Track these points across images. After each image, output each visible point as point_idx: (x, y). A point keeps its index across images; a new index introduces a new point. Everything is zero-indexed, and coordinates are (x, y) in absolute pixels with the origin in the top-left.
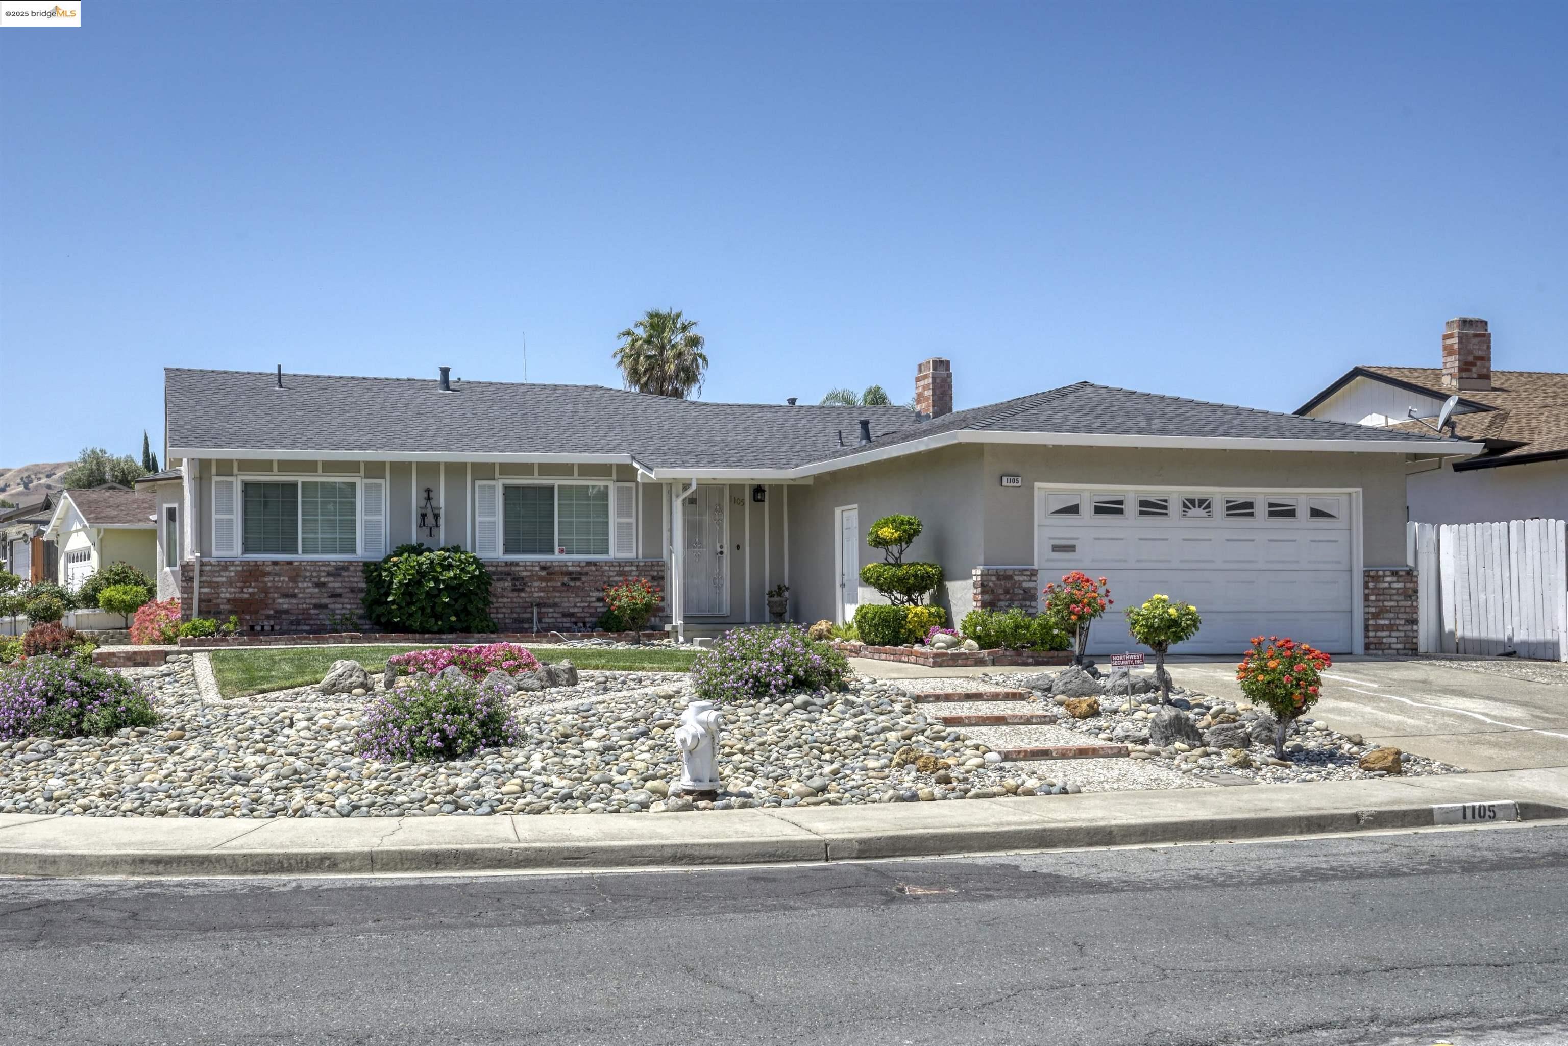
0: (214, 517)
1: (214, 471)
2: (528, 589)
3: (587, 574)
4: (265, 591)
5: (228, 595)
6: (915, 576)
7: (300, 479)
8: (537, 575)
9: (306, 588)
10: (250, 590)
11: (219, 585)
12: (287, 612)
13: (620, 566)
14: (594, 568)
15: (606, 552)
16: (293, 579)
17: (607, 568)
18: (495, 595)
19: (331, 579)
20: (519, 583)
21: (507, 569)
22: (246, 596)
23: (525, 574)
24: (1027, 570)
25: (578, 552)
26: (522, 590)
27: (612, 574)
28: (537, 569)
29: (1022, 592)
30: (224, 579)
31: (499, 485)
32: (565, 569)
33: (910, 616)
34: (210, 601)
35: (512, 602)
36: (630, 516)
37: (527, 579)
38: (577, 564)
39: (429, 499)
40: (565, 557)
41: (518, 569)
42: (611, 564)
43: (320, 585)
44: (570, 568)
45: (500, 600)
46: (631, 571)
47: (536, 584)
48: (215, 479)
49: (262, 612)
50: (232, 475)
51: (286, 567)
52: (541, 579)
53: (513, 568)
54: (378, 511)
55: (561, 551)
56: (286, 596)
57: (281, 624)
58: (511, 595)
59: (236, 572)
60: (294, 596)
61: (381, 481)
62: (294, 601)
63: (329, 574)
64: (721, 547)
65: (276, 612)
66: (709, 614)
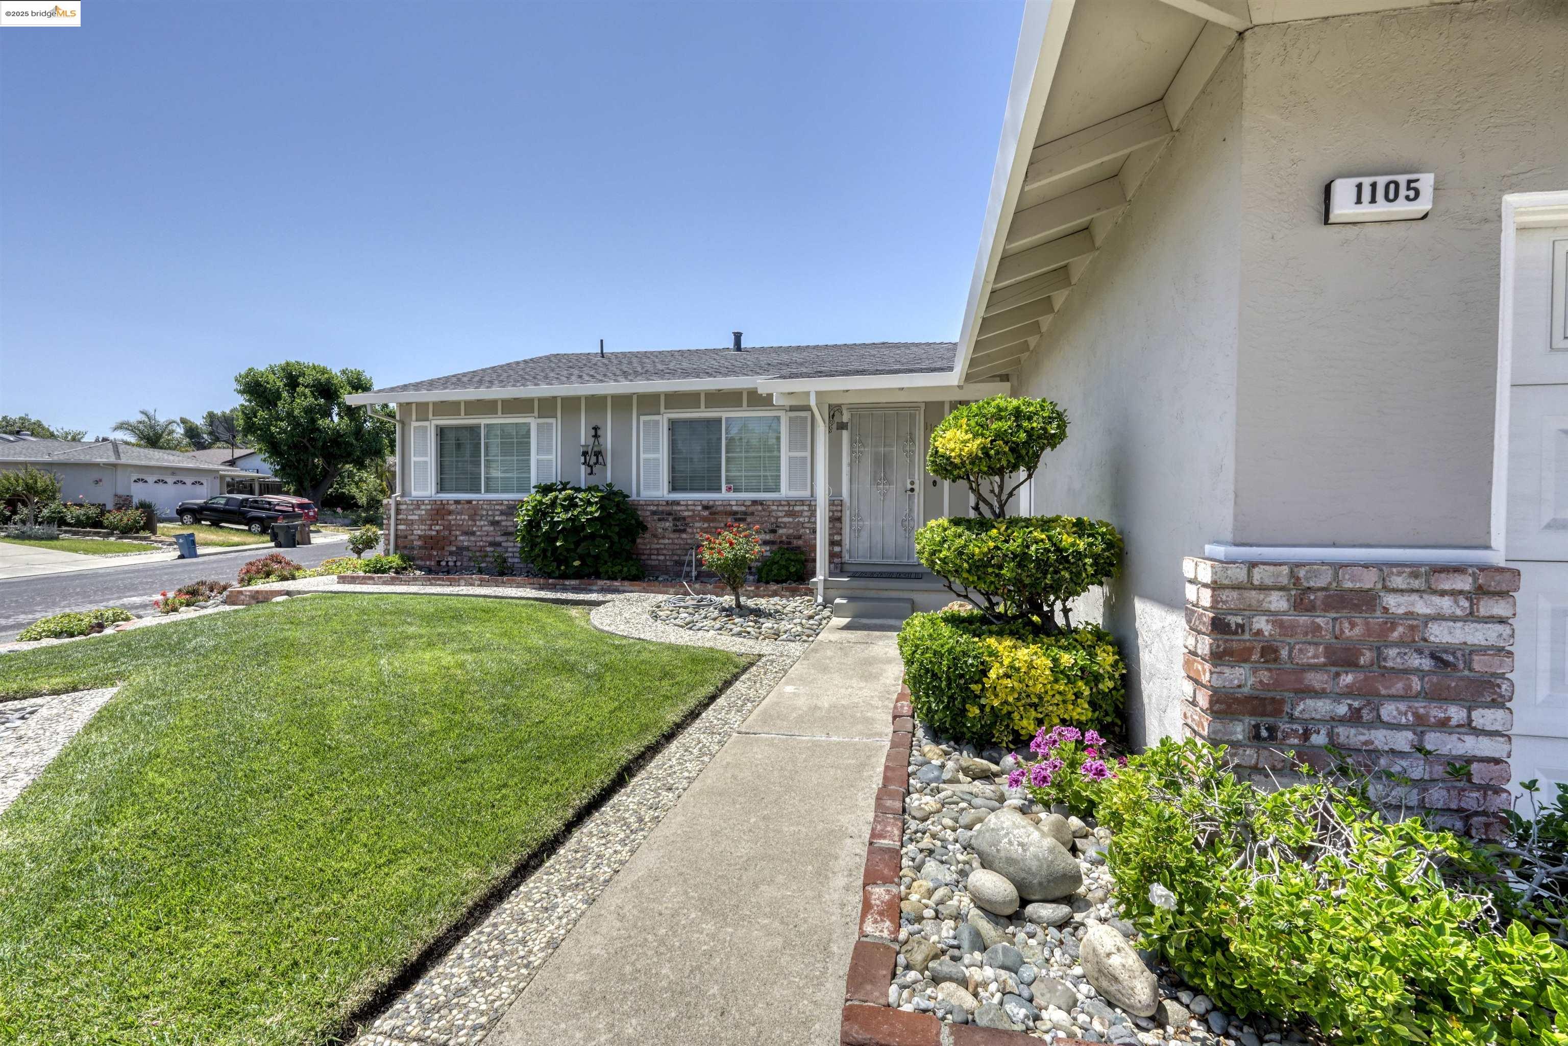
0: (413, 459)
1: (414, 417)
2: (689, 530)
3: (752, 514)
4: (449, 528)
5: (419, 532)
6: (1021, 559)
7: (483, 421)
8: (699, 515)
9: (483, 526)
10: (437, 528)
11: (412, 522)
12: (467, 549)
13: (789, 505)
14: (760, 508)
15: (777, 489)
16: (472, 518)
17: (775, 508)
18: (655, 536)
19: (504, 518)
20: (681, 524)
21: (668, 508)
22: (434, 533)
23: (686, 514)
24: (1458, 569)
25: (747, 491)
26: (684, 531)
27: (780, 514)
28: (700, 508)
29: (1426, 663)
30: (416, 517)
31: (663, 420)
32: (728, 508)
33: (992, 674)
34: (406, 537)
35: (673, 544)
36: (804, 448)
37: (689, 520)
38: (742, 503)
39: (596, 436)
40: (732, 495)
41: (679, 508)
42: (779, 503)
43: (494, 523)
44: (734, 508)
45: (661, 541)
46: (802, 511)
47: (698, 525)
48: (414, 424)
49: (447, 548)
50: (427, 420)
51: (466, 506)
52: (704, 519)
53: (675, 508)
54: (549, 452)
55: (729, 489)
56: (466, 533)
57: (462, 561)
58: (672, 536)
59: (426, 510)
60: (473, 533)
61: (552, 420)
62: (473, 538)
63: (502, 513)
64: (912, 483)
65: (458, 548)
66: (897, 562)
